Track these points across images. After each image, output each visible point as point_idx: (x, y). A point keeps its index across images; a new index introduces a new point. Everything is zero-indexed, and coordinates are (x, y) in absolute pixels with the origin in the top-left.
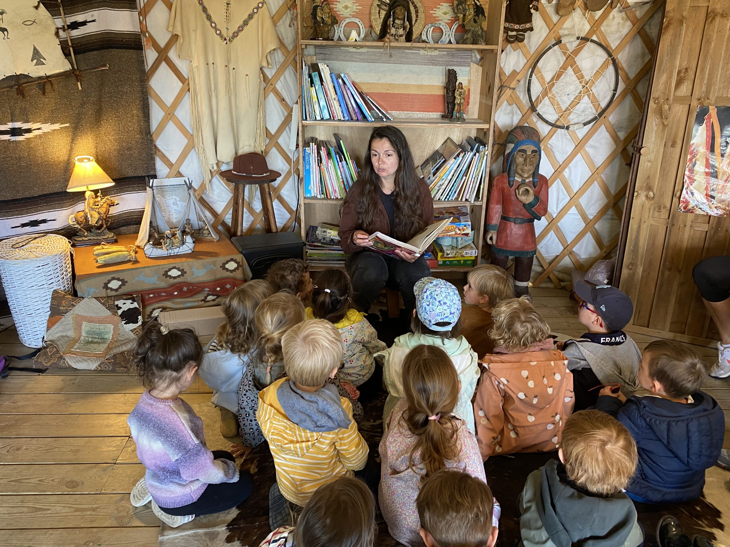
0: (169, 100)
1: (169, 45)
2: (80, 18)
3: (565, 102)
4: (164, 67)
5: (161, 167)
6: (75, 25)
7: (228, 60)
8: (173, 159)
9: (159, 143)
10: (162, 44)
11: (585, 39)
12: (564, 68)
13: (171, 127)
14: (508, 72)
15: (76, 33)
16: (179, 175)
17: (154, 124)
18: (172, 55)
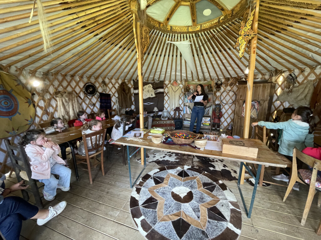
0: (167, 100)
1: (167, 93)
2: (157, 90)
3: (227, 100)
4: (166, 96)
5: (165, 109)
6: (157, 91)
7: (175, 95)
8: (166, 108)
9: (165, 106)
10: (166, 93)
11: (230, 91)
12: (227, 95)
13: (167, 104)
14: (218, 96)
15: (156, 92)
16: (167, 110)
17: (164, 103)
18: (168, 94)
